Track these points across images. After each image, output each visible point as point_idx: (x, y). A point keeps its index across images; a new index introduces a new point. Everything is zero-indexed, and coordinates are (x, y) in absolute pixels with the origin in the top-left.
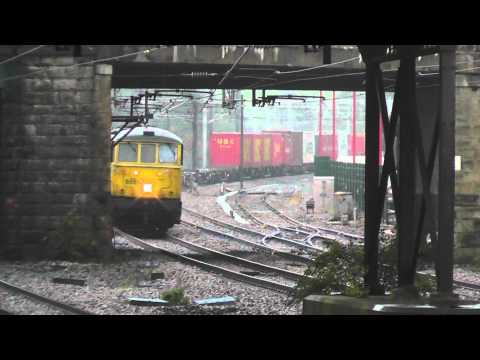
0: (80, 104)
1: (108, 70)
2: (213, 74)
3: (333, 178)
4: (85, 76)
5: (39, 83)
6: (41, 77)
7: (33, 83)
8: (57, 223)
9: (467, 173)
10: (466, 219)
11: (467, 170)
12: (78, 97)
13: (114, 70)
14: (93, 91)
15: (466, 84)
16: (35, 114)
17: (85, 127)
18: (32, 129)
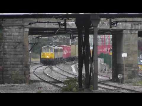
0: (19, 39)
1: (28, 30)
2: (53, 31)
3: (103, 59)
4: (21, 32)
5: (8, 34)
6: (9, 32)
7: (6, 34)
8: (14, 73)
9: (129, 57)
10: (129, 70)
11: (130, 56)
12: (19, 37)
13: (29, 30)
14: (23, 36)
15: (129, 32)
16: (7, 43)
17: (21, 46)
18: (6, 47)
